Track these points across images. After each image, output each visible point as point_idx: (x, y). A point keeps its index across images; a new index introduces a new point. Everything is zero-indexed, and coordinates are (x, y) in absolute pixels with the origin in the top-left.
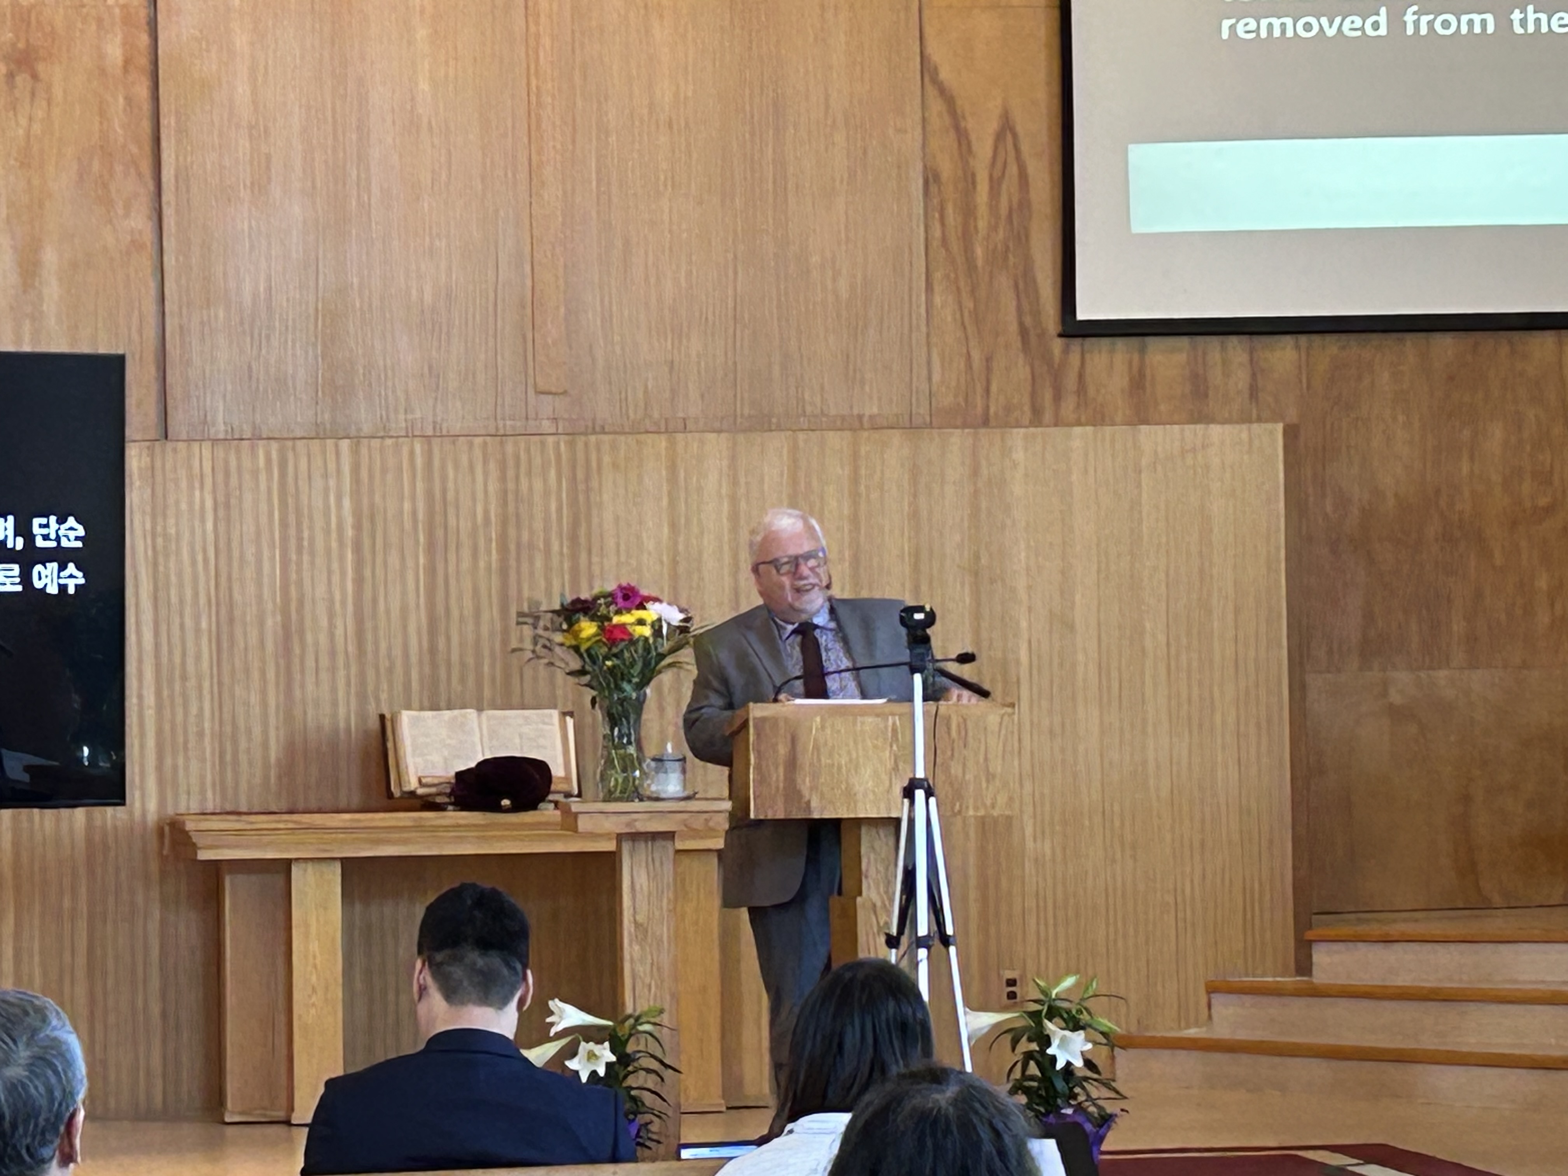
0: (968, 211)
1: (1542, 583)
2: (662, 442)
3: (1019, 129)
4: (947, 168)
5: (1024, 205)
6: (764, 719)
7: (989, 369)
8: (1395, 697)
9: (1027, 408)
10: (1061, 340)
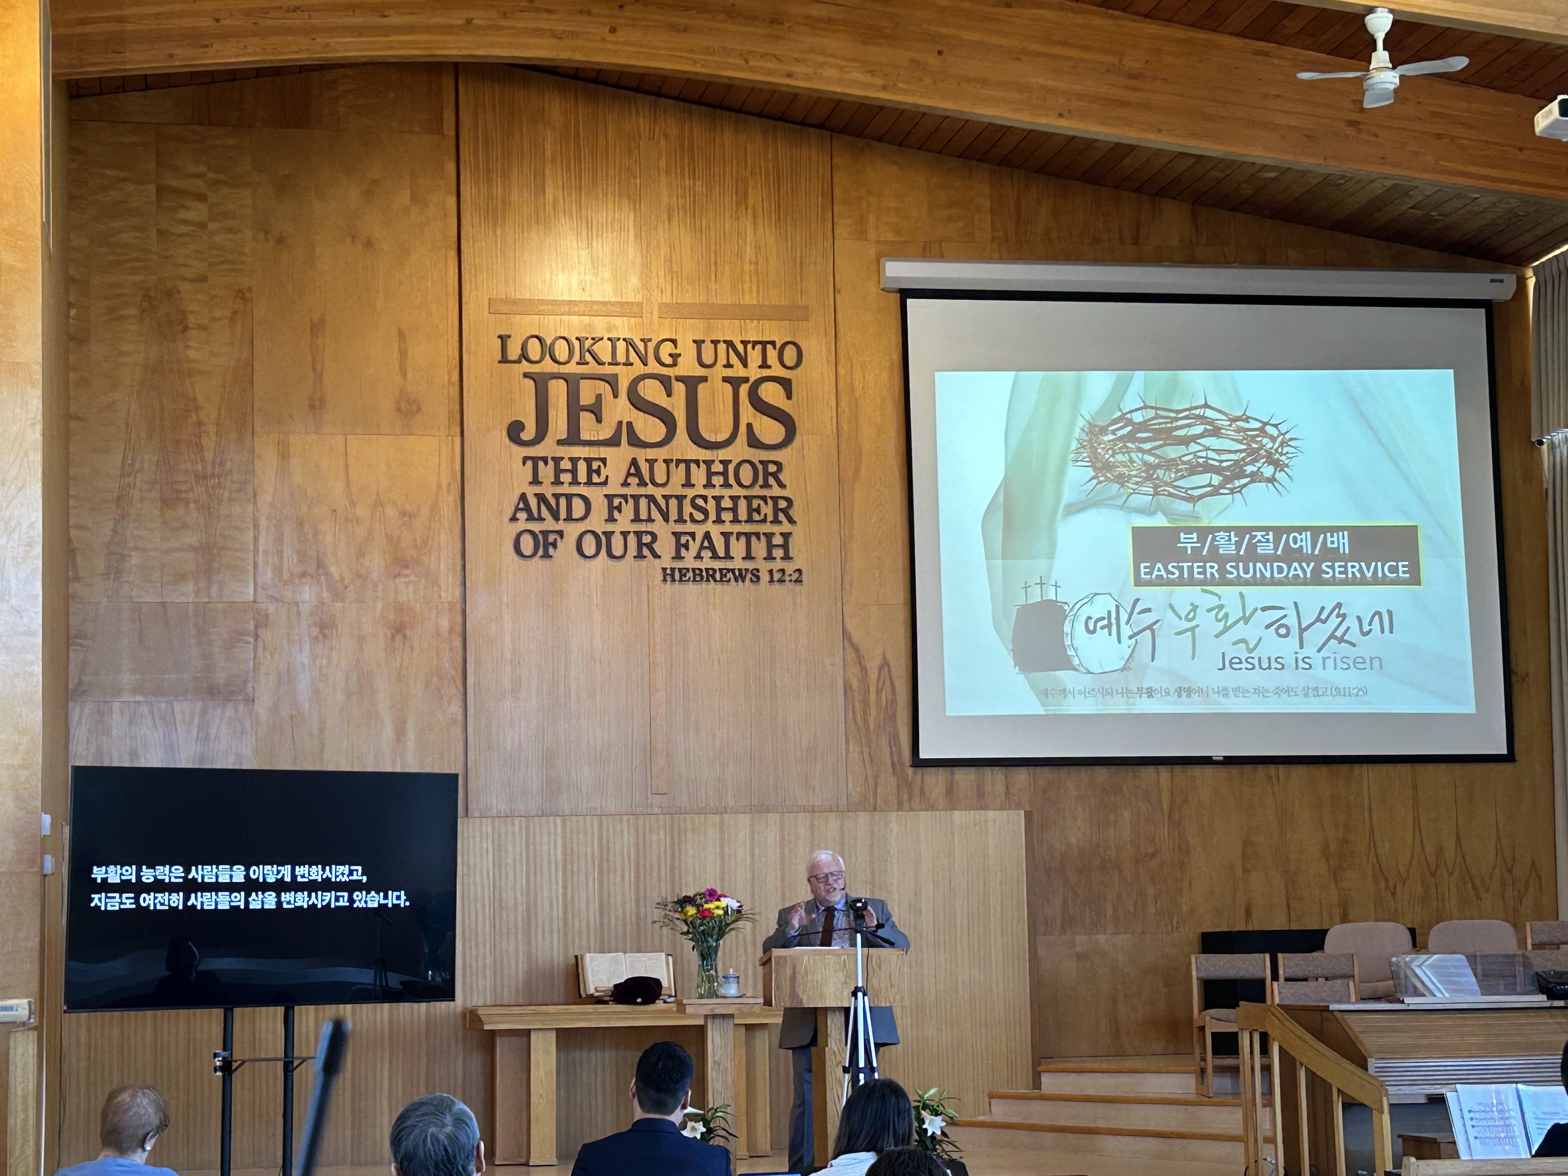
0: (866, 704)
1: (1151, 891)
2: (716, 818)
3: (891, 663)
4: (855, 683)
5: (894, 701)
6: (779, 957)
7: (876, 784)
8: (1079, 949)
9: (895, 803)
10: (912, 769)
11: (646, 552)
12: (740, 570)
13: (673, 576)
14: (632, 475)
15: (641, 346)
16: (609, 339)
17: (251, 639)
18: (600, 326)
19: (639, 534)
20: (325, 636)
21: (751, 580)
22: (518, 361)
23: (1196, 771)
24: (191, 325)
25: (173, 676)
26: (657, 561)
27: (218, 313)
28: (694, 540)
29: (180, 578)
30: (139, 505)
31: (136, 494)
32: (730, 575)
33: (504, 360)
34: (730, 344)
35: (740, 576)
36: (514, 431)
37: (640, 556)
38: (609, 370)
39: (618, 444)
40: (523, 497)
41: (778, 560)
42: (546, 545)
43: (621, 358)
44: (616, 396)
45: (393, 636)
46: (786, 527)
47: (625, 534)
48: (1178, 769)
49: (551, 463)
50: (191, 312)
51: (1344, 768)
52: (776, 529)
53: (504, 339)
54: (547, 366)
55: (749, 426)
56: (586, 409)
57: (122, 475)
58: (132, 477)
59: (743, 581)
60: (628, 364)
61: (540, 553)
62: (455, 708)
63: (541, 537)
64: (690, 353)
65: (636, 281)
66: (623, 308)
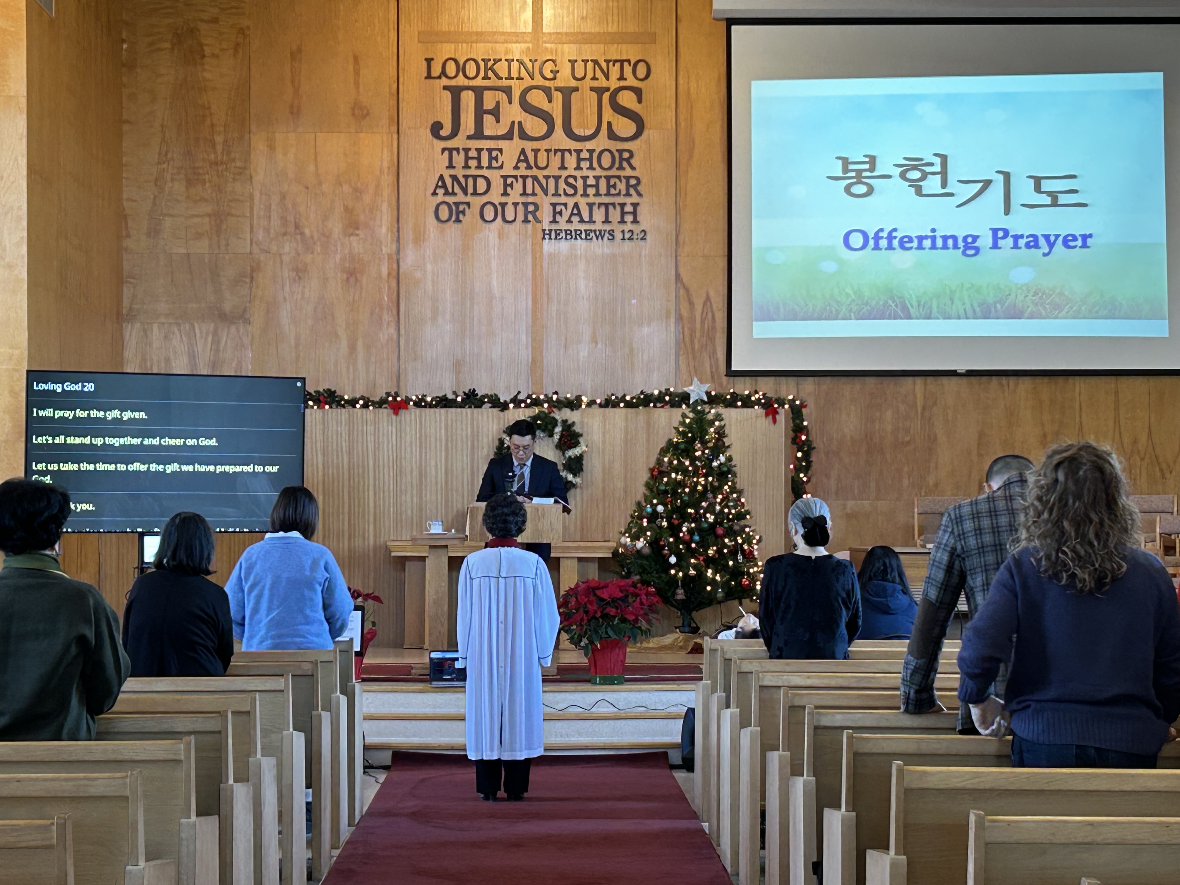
0: (693, 330)
1: (906, 469)
3: (712, 300)
4: (685, 313)
5: (714, 328)
10: (725, 377)
11: (530, 217)
12: (600, 231)
13: (550, 234)
14: (522, 161)
15: (529, 65)
16: (506, 60)
17: (248, 280)
18: (500, 50)
19: (526, 205)
20: (300, 278)
21: (609, 239)
22: (439, 77)
23: (945, 380)
24: (206, 54)
25: (195, 306)
26: (539, 224)
27: (224, 45)
28: (566, 209)
29: (199, 236)
30: (170, 184)
31: (169, 177)
32: (592, 234)
33: (429, 77)
34: (596, 62)
35: (600, 235)
36: (436, 129)
37: (526, 221)
38: (505, 83)
39: (512, 139)
40: (441, 178)
41: (629, 224)
42: (458, 213)
43: (514, 74)
44: (510, 103)
45: (348, 279)
46: (635, 199)
47: (515, 205)
48: (930, 379)
49: (462, 154)
50: (208, 45)
51: (1061, 380)
52: (628, 200)
53: (429, 61)
54: (461, 81)
55: (609, 124)
56: (488, 112)
57: (159, 163)
58: (167, 163)
59: (602, 239)
60: (520, 78)
61: (453, 218)
62: (392, 331)
63: (454, 208)
64: (565, 71)
65: (528, 14)
66: (517, 37)
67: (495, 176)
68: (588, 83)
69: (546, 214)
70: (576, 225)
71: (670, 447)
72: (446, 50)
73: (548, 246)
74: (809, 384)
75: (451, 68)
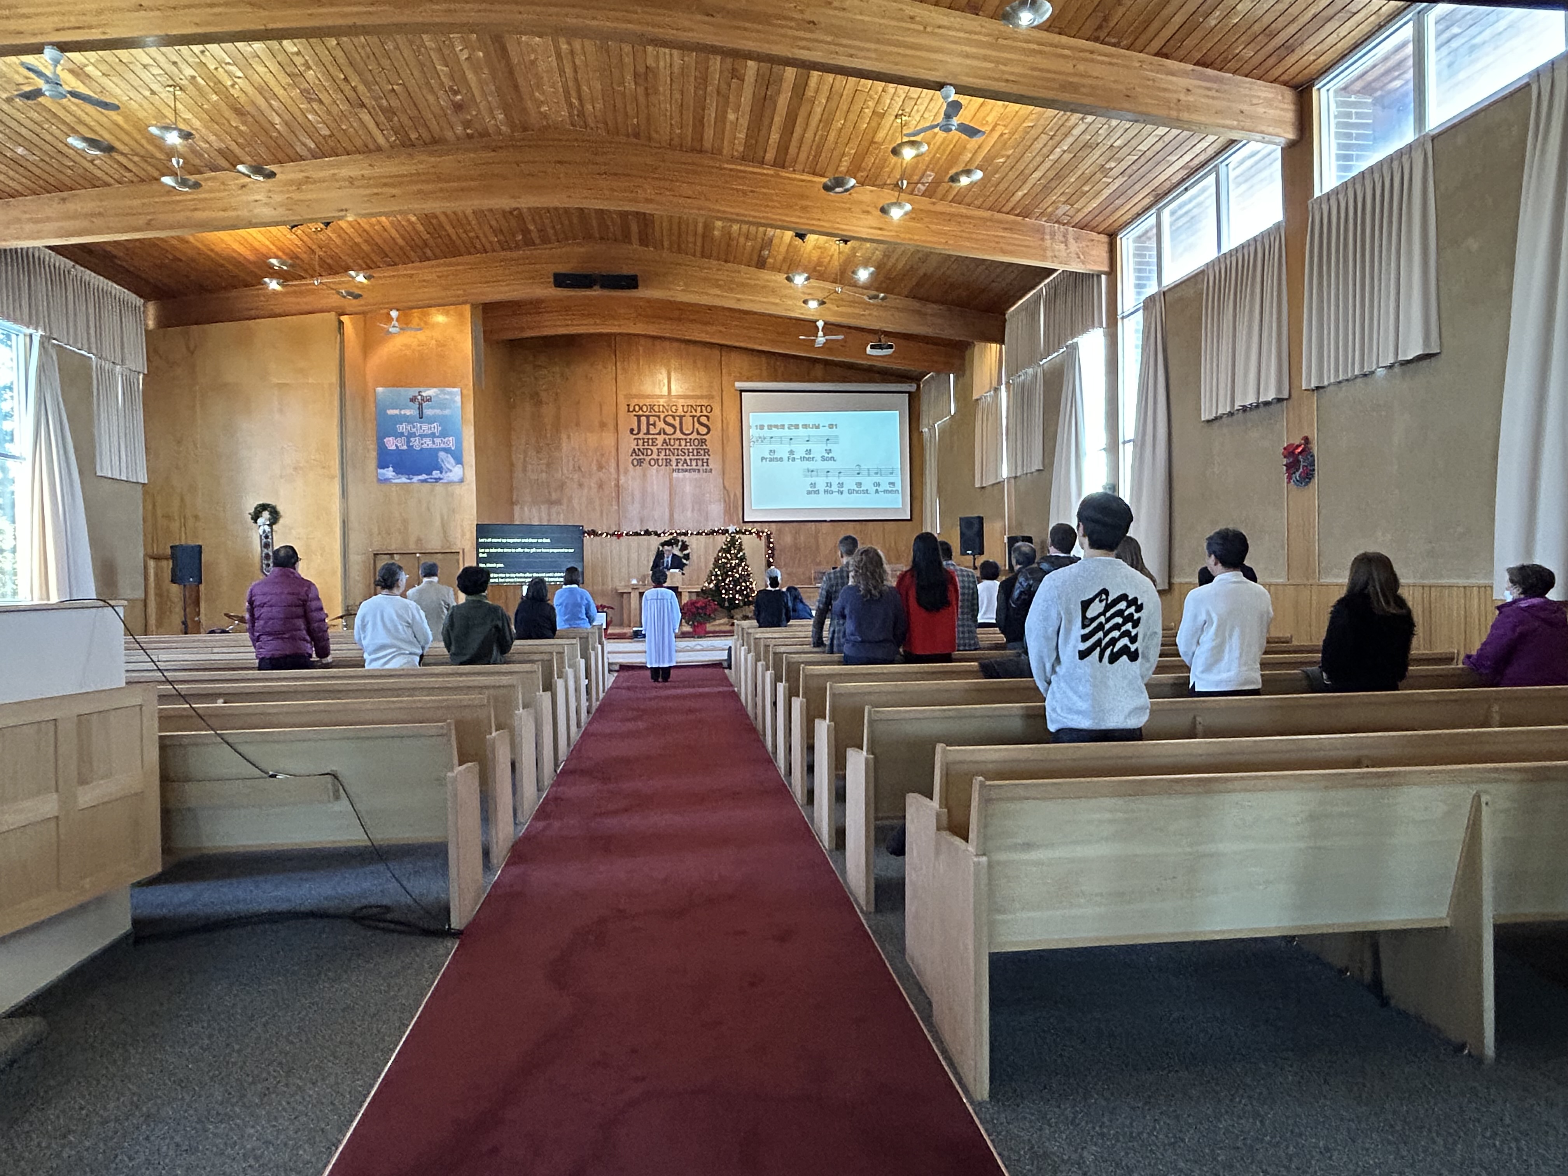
0: (730, 506)
3: (737, 495)
4: (727, 500)
5: (737, 505)
10: (742, 524)
11: (668, 464)
12: (694, 469)
13: (675, 471)
14: (664, 443)
15: (667, 407)
16: (658, 405)
17: (561, 489)
18: (655, 401)
19: (666, 459)
20: (581, 488)
21: (697, 472)
22: (633, 412)
23: (823, 523)
24: (543, 403)
25: (541, 499)
26: (671, 467)
27: (550, 399)
28: (682, 461)
30: (530, 452)
31: (529, 450)
32: (692, 470)
33: (629, 411)
34: (691, 406)
36: (632, 430)
37: (666, 465)
38: (658, 413)
39: (660, 435)
40: (634, 449)
41: (705, 466)
42: (641, 462)
43: (661, 410)
44: (660, 421)
45: (599, 488)
46: (707, 457)
47: (662, 459)
49: (642, 440)
50: (543, 399)
52: (705, 458)
53: (629, 405)
54: (641, 413)
55: (697, 429)
56: (651, 425)
57: (526, 445)
58: (529, 444)
59: (695, 472)
60: (663, 412)
61: (639, 464)
62: (616, 507)
63: (639, 460)
64: (680, 409)
65: (666, 388)
66: (662, 396)
67: (654, 449)
68: (689, 414)
69: (674, 463)
70: (685, 467)
71: (722, 550)
72: (636, 401)
73: (675, 475)
74: (773, 525)
75: (637, 408)
